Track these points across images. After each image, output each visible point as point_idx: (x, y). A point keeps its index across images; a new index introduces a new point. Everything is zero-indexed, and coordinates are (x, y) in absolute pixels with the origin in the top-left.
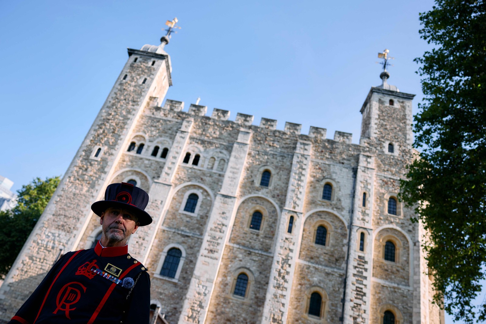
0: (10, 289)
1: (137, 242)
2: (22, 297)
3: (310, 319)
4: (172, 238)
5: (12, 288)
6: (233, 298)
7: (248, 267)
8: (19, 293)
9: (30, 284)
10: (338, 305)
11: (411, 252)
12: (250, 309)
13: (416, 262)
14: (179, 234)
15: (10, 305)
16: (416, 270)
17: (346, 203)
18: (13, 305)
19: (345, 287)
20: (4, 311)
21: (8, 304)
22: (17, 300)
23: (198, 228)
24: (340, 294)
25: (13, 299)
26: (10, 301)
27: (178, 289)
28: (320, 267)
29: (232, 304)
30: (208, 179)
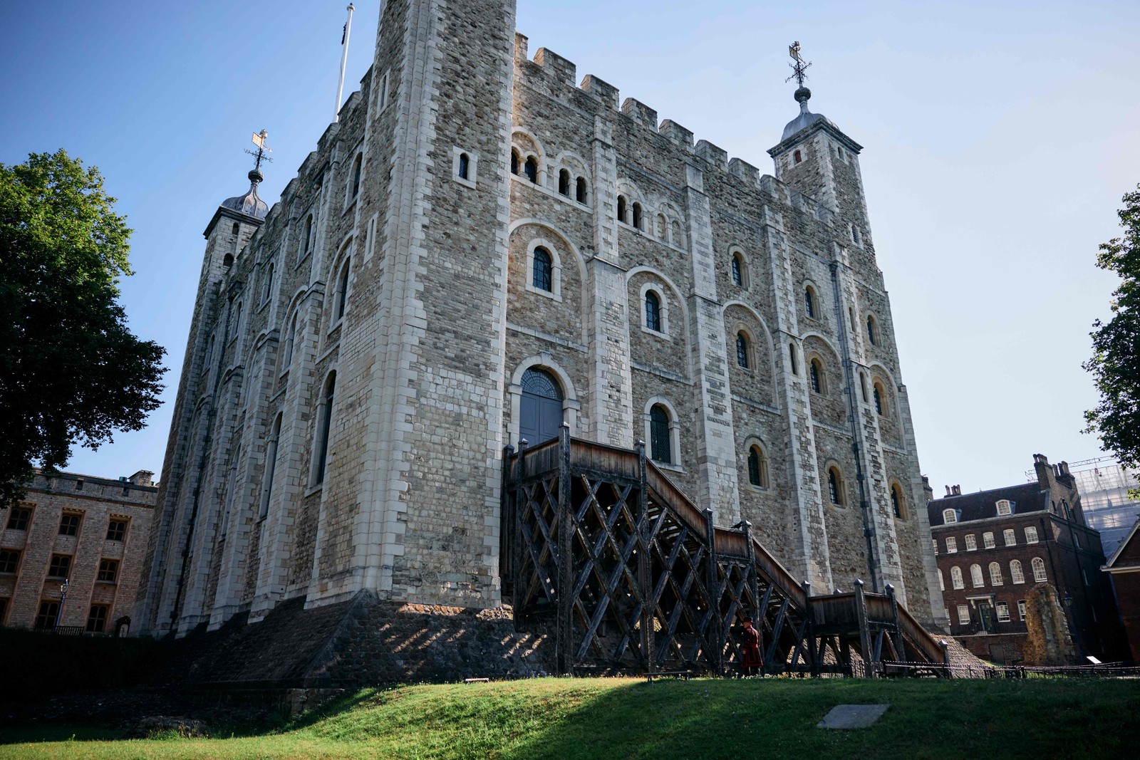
0: (407, 530)
1: (610, 396)
2: (441, 543)
3: (836, 509)
4: (649, 385)
5: (411, 526)
6: (754, 490)
7: (757, 434)
8: (433, 535)
9: (448, 510)
10: (855, 485)
11: (897, 400)
12: (776, 505)
13: (905, 415)
14: (655, 375)
15: (424, 566)
16: (907, 426)
17: (833, 324)
18: (431, 566)
19: (857, 458)
20: (416, 583)
21: (417, 565)
22: (435, 552)
23: (678, 365)
24: (853, 468)
25: (425, 552)
26: (419, 558)
27: (685, 484)
28: (829, 428)
29: (755, 500)
30: (666, 262)
